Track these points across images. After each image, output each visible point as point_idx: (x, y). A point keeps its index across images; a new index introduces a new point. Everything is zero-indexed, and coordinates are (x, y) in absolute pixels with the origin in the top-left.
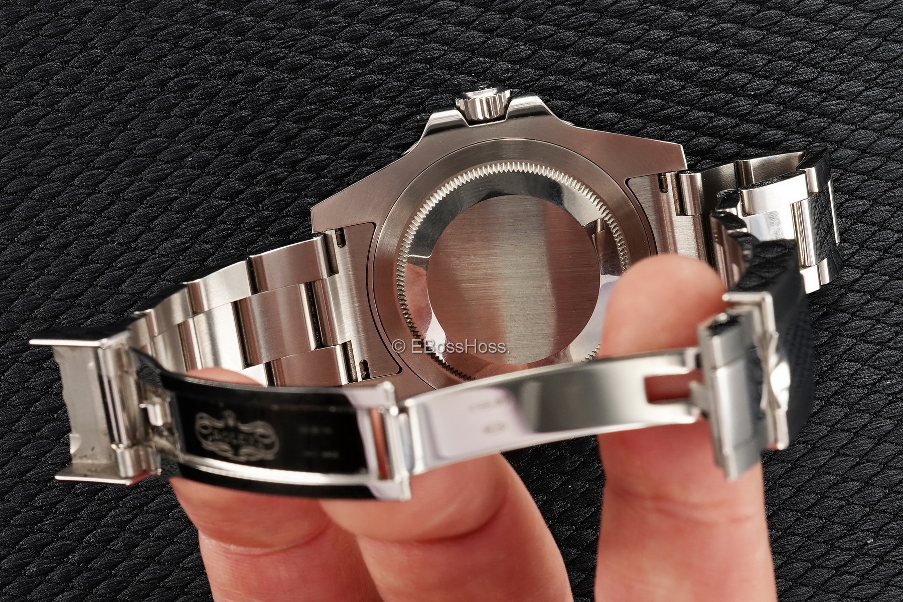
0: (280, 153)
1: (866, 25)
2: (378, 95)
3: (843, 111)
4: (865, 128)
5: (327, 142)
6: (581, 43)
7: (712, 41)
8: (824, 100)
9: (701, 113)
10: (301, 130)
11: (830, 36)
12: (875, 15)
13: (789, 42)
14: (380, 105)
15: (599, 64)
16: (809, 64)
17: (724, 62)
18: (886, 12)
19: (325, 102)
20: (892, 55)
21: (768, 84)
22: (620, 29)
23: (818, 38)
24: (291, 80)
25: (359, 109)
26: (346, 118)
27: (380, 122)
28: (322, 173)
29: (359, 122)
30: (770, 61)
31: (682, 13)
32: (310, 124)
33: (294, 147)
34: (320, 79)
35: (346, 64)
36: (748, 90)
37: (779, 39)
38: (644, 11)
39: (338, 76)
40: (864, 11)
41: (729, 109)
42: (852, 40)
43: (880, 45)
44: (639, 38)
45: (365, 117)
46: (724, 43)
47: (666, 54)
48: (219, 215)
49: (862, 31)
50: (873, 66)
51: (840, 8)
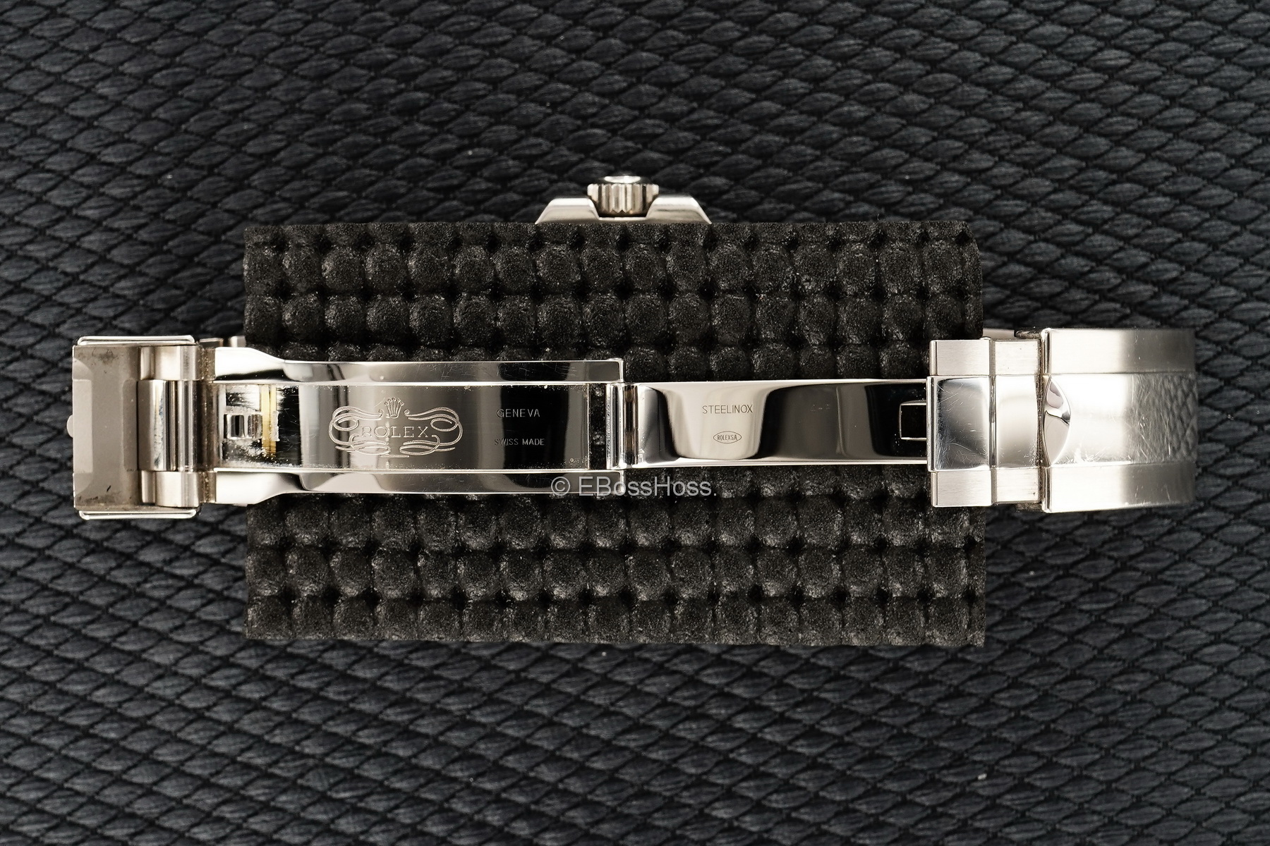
0: (287, 182)
1: (1065, 109)
2: (422, 119)
3: (1021, 215)
4: (1046, 240)
5: (348, 175)
6: (693, 83)
7: (863, 103)
8: (997, 197)
9: (836, 195)
10: (319, 156)
11: (1017, 117)
12: (1078, 98)
13: (962, 118)
14: (423, 133)
15: (712, 113)
16: (984, 150)
17: (874, 133)
18: (1093, 95)
19: (352, 122)
20: (1093, 152)
21: (928, 168)
22: (746, 71)
23: (1000, 117)
24: (312, 90)
25: (395, 135)
26: (377, 146)
27: (421, 155)
28: (338, 215)
29: (393, 152)
30: (935, 139)
31: (829, 62)
32: (330, 149)
33: (306, 177)
34: (350, 92)
35: (387, 76)
36: (901, 173)
37: (948, 111)
38: (781, 53)
39: (375, 90)
40: (1065, 90)
41: (874, 194)
42: (1044, 126)
43: (1080, 137)
44: (769, 87)
45: (402, 146)
46: (878, 109)
47: (801, 113)
48: (197, 254)
49: (1059, 115)
50: (1067, 162)
51: (1033, 82)
